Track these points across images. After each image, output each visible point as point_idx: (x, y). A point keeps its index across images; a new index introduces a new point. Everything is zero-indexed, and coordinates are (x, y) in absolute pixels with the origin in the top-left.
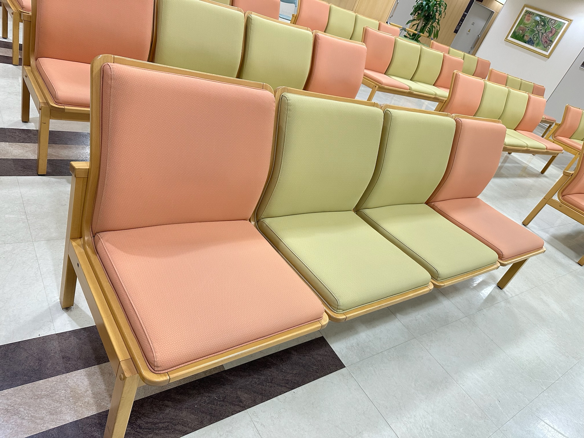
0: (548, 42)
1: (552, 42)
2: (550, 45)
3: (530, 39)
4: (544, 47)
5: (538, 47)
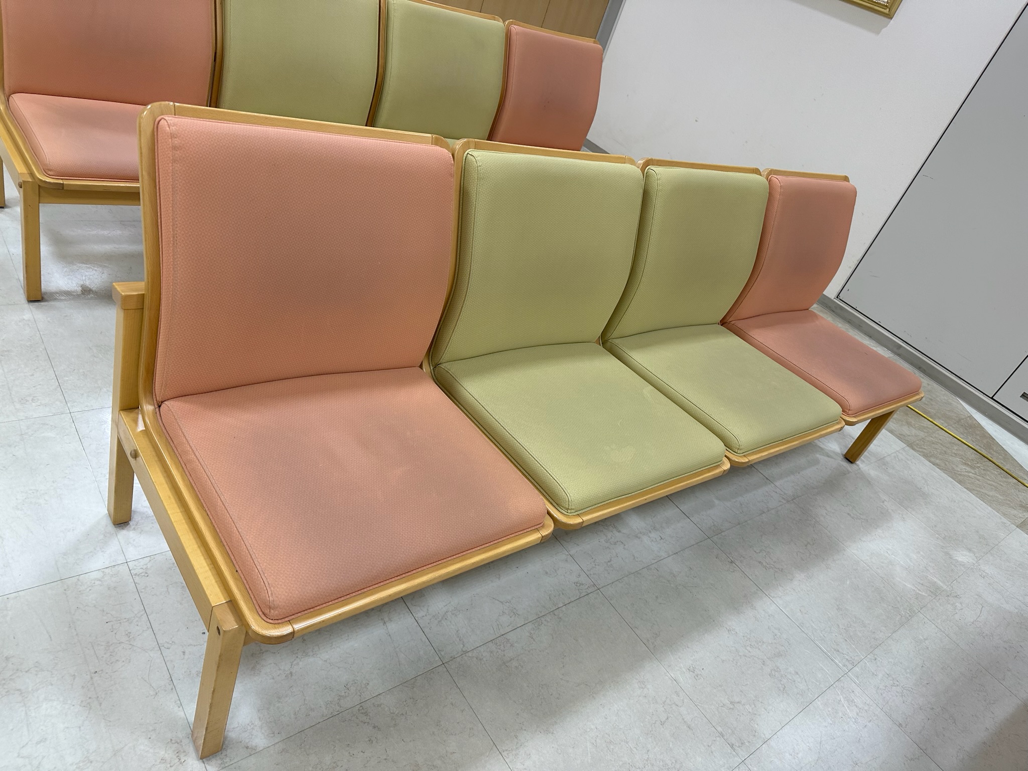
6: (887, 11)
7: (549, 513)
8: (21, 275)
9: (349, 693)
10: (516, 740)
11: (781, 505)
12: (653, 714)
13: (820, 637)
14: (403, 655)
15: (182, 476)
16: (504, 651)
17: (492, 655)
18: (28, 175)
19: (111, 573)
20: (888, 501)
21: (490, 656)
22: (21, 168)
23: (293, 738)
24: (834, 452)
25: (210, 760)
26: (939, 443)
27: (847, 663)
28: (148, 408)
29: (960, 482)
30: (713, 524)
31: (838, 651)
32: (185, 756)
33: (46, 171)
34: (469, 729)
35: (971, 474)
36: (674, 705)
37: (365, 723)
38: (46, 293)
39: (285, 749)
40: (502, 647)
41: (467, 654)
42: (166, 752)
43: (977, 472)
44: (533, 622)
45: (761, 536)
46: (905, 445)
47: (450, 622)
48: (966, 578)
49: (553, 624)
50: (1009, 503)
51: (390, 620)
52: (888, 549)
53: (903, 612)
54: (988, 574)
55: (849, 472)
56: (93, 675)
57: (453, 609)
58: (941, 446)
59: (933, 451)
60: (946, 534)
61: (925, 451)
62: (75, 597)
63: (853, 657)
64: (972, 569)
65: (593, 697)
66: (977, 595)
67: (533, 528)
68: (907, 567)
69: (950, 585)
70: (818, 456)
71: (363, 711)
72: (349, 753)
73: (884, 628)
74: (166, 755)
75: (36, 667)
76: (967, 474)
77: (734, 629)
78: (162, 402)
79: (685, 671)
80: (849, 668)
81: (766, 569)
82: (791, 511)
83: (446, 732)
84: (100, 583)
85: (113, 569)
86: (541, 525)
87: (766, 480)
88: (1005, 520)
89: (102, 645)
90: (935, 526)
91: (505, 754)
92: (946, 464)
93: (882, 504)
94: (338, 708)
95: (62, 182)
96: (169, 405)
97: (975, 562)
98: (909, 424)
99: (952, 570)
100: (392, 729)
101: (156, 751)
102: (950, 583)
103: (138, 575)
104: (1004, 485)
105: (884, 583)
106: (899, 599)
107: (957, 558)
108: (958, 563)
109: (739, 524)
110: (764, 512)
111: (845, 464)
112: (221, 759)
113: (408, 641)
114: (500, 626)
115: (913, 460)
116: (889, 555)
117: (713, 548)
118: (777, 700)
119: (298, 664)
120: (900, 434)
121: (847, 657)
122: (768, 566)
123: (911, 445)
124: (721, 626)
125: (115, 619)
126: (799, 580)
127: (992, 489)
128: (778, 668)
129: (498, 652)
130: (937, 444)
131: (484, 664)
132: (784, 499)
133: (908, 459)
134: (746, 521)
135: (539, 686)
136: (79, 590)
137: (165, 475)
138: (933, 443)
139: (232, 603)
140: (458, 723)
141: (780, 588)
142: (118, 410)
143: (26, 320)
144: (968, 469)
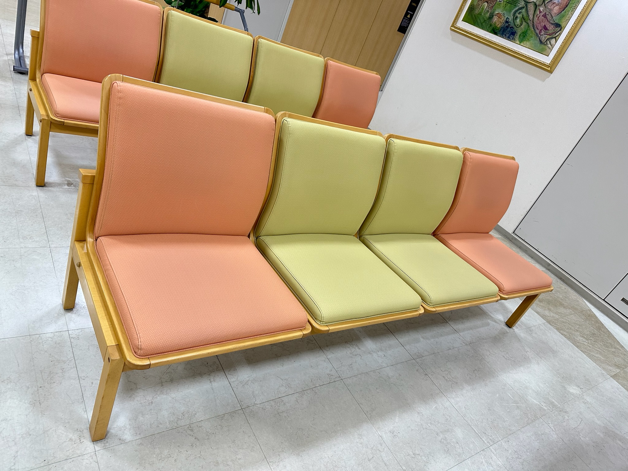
0: (551, 28)
1: (559, 27)
2: (555, 38)
3: (507, 22)
4: (541, 42)
5: (525, 42)
6: (549, 69)
7: (309, 321)
8: (35, 172)
9: (183, 418)
10: (279, 457)
11: (461, 346)
12: (364, 454)
13: (476, 424)
14: (219, 401)
15: (102, 277)
16: (279, 406)
17: (272, 408)
18: (46, 116)
19: (58, 335)
20: (529, 352)
21: (271, 408)
22: (43, 112)
23: (147, 437)
24: (500, 320)
25: (98, 443)
26: (567, 323)
27: (490, 441)
28: (90, 240)
29: (577, 347)
30: (417, 352)
31: (485, 434)
32: (84, 439)
33: (56, 114)
34: (251, 447)
35: (585, 343)
36: (378, 451)
37: (190, 435)
38: (47, 183)
39: (142, 443)
40: (278, 404)
41: (257, 405)
42: (73, 436)
43: (590, 342)
44: (299, 393)
45: (447, 362)
46: (545, 322)
47: (250, 386)
48: (574, 402)
49: (311, 396)
50: (608, 362)
51: (214, 380)
52: (526, 379)
53: (530, 417)
54: (588, 401)
55: (507, 333)
56: (39, 388)
57: (253, 379)
58: (569, 325)
59: (563, 326)
60: (565, 376)
61: (558, 326)
62: (36, 345)
63: (494, 439)
64: (578, 397)
65: (329, 439)
66: (580, 413)
67: (299, 329)
68: (536, 391)
69: (563, 405)
70: (489, 321)
71: (190, 429)
72: (179, 450)
73: (516, 424)
74: (73, 437)
75: (8, 380)
76: (583, 342)
77: (422, 413)
78: (98, 237)
79: (388, 432)
80: (491, 444)
81: (447, 381)
82: (468, 350)
83: (238, 447)
84: (51, 339)
85: (59, 333)
86: (304, 328)
87: (454, 331)
88: (604, 372)
89: (47, 373)
90: (558, 370)
91: (271, 464)
92: (570, 335)
93: (526, 353)
94: (176, 425)
95: (63, 121)
96: (101, 239)
97: (580, 394)
98: (549, 310)
99: (565, 397)
100: (206, 441)
101: (67, 434)
102: (562, 404)
103: (73, 338)
104: (606, 352)
105: (520, 399)
106: (528, 409)
107: (569, 390)
108: (569, 393)
109: (434, 354)
110: (450, 349)
111: (506, 328)
112: (104, 444)
113: (223, 394)
114: (279, 393)
115: (549, 331)
116: (526, 383)
117: (416, 365)
118: (443, 456)
119: (157, 398)
120: (542, 315)
121: (491, 438)
122: (448, 379)
123: (549, 322)
124: (414, 410)
125: (57, 360)
126: (467, 390)
127: (598, 353)
128: (446, 438)
129: (275, 407)
130: (565, 323)
131: (266, 412)
132: (464, 343)
133: (546, 330)
134: (438, 353)
135: (298, 429)
136: (39, 342)
137: (94, 277)
138: (563, 322)
139: (119, 346)
140: (245, 443)
141: (454, 393)
142: (74, 240)
143: (34, 196)
144: (584, 340)
